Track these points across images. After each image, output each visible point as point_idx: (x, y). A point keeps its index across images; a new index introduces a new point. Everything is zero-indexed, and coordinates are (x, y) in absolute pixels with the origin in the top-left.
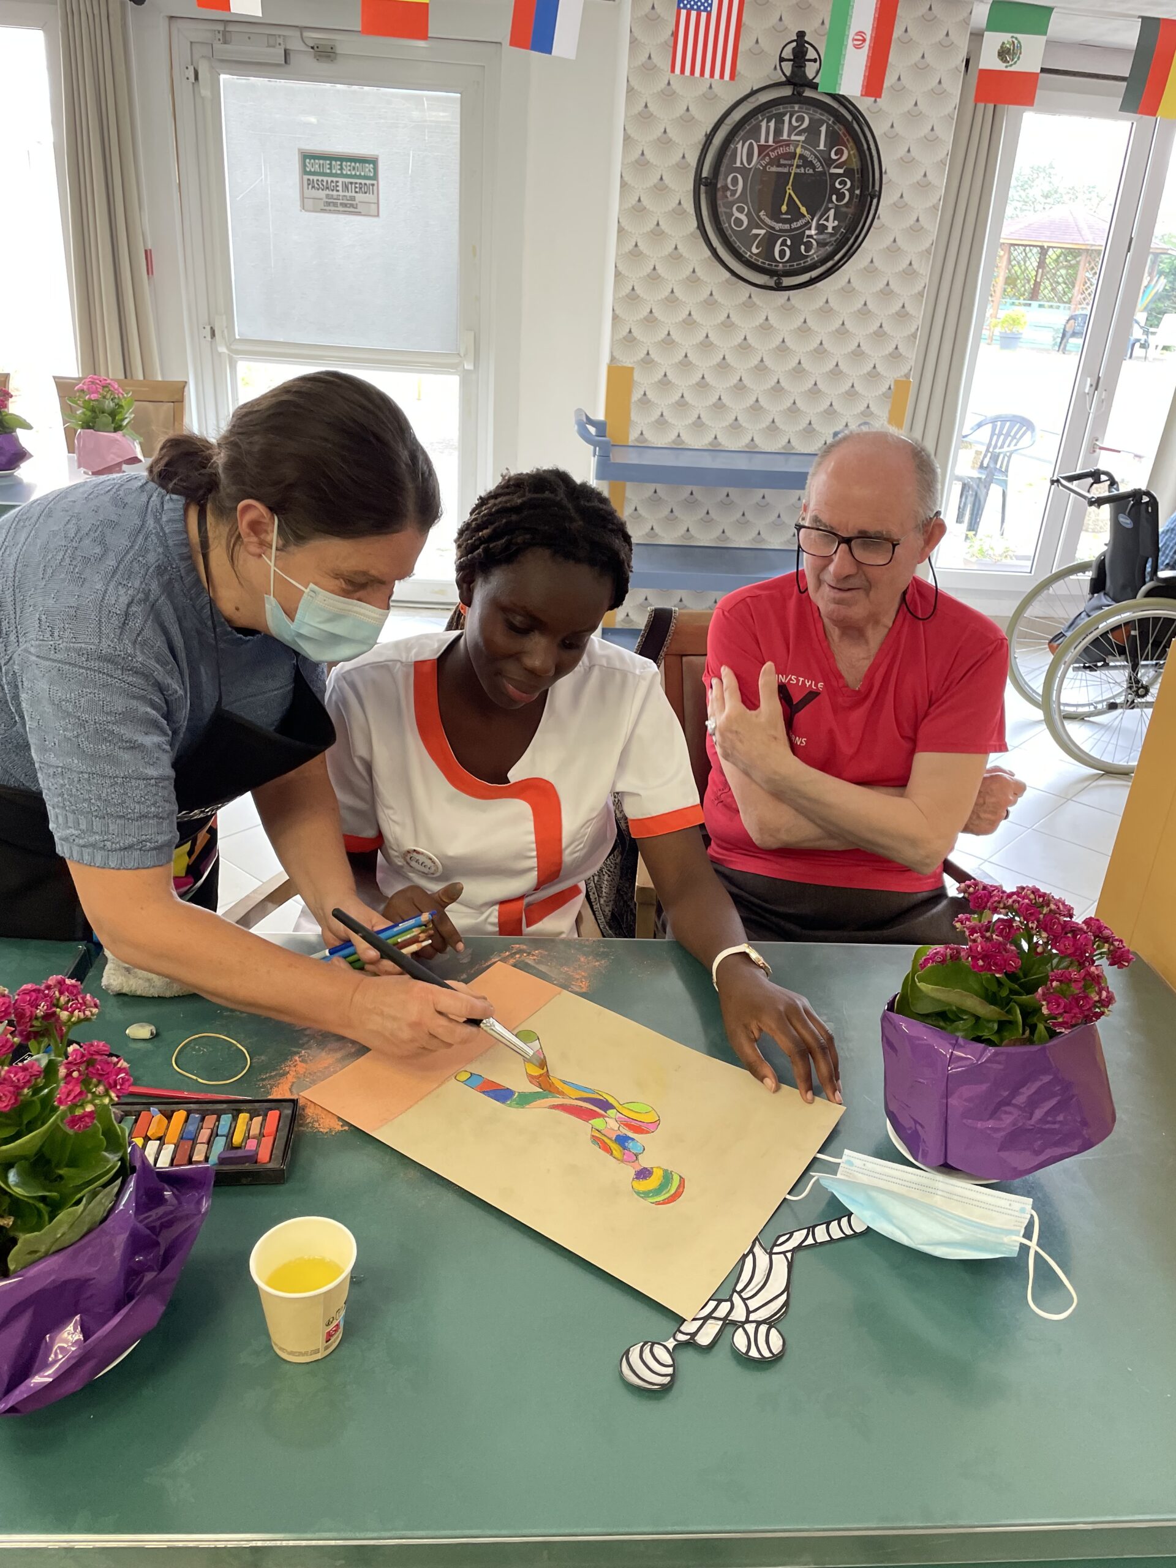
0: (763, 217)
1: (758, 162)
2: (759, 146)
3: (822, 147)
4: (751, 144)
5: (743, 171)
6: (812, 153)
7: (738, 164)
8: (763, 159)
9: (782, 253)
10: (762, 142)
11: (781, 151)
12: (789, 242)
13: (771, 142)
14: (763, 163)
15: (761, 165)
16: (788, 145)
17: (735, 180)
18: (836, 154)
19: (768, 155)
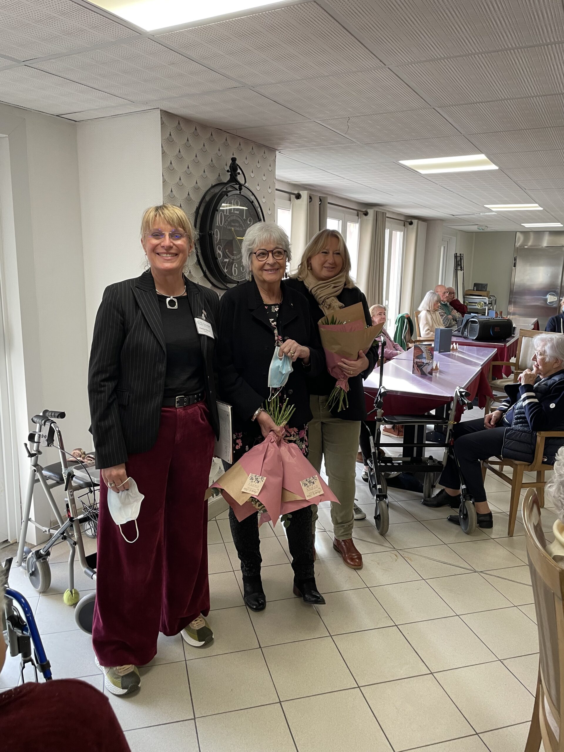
0: (228, 253)
1: (224, 224)
2: (224, 215)
3: (244, 218)
4: (221, 213)
5: (219, 228)
6: (242, 220)
7: (217, 224)
8: (226, 222)
9: (235, 270)
10: (225, 214)
11: (232, 218)
12: (237, 266)
13: (228, 214)
14: (226, 224)
15: (225, 225)
16: (233, 216)
17: (217, 231)
18: (249, 222)
19: (227, 220)
